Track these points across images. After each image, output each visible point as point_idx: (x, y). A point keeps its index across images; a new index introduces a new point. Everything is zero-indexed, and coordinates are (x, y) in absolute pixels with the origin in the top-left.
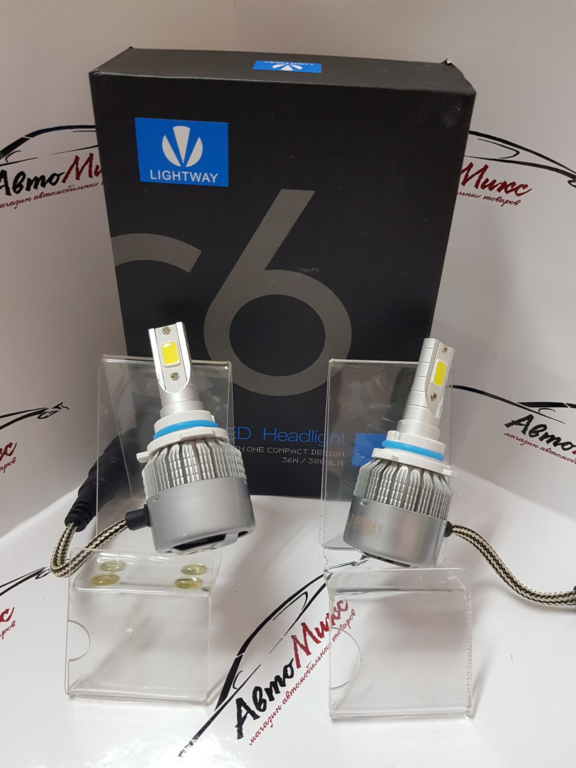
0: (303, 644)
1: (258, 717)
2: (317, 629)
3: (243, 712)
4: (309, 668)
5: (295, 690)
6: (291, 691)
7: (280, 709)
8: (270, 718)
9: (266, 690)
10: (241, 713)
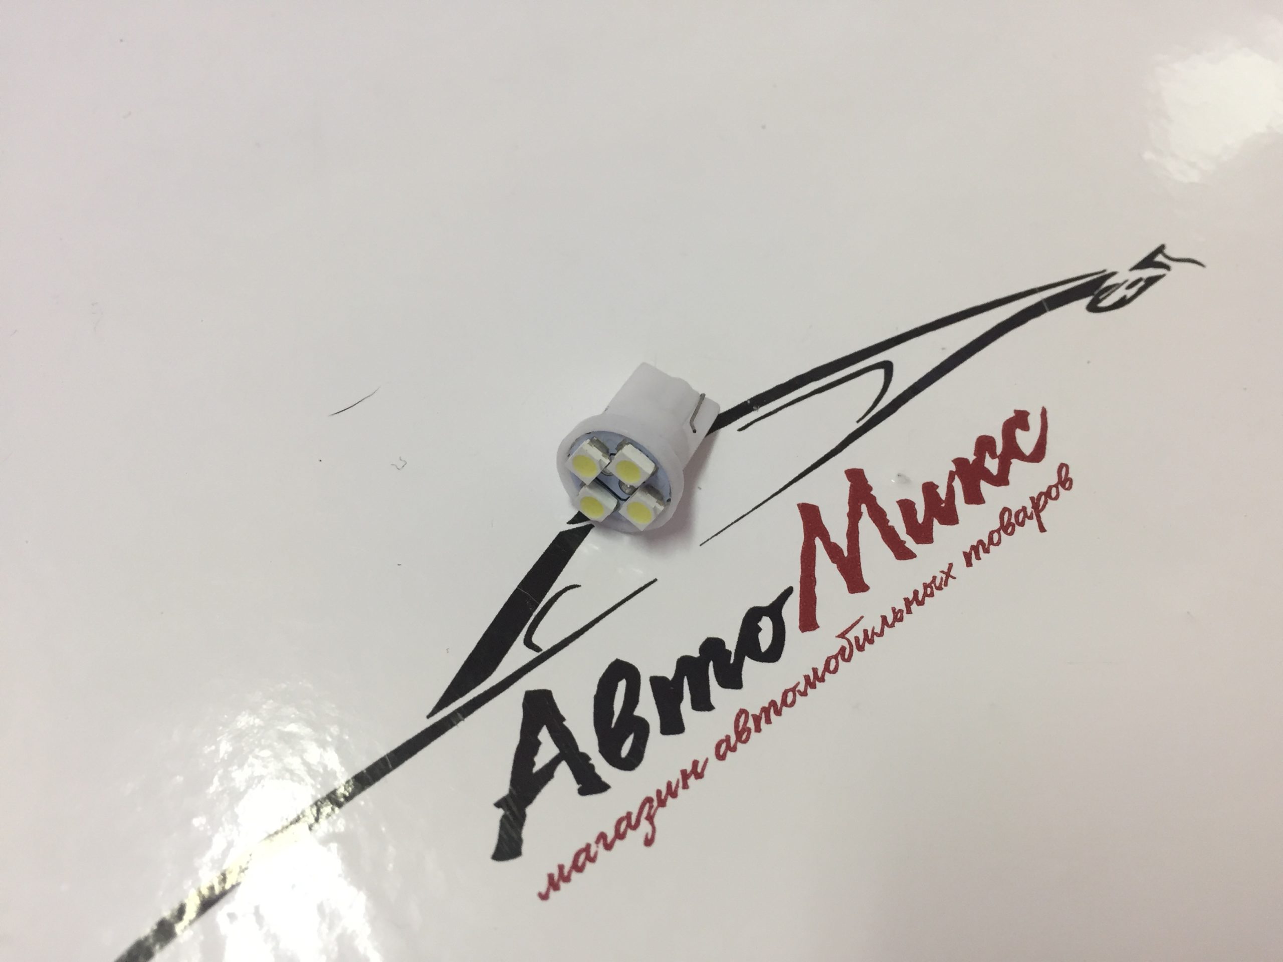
0: (843, 544)
1: (603, 787)
2: (907, 507)
3: (542, 749)
4: (848, 640)
5: (778, 713)
6: (757, 713)
7: (699, 776)
8: (647, 806)
9: (657, 682)
10: (535, 752)
